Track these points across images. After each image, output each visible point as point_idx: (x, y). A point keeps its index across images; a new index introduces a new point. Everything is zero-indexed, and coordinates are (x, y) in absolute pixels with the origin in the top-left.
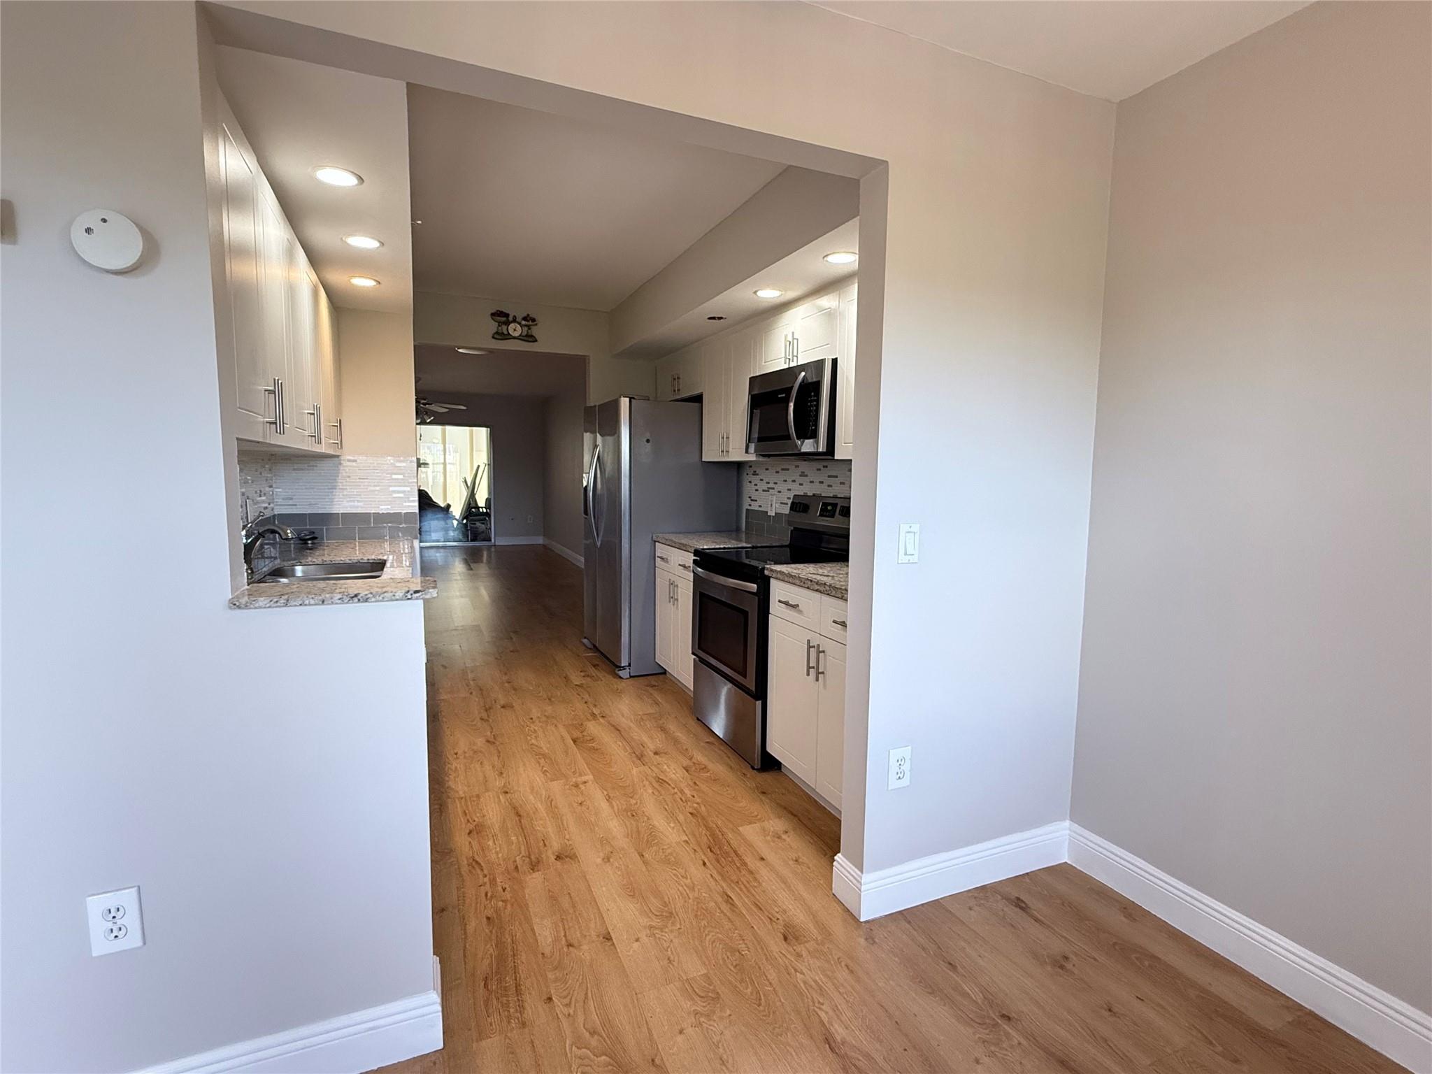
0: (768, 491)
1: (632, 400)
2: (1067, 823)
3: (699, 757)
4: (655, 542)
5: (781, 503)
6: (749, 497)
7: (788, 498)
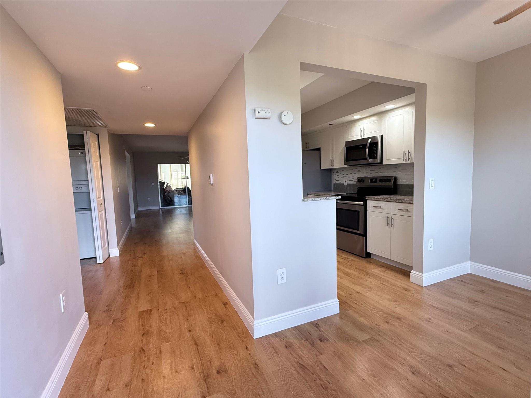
0: (344, 177)
2: (469, 262)
3: (343, 256)
5: (350, 180)
6: (335, 180)
7: (354, 179)
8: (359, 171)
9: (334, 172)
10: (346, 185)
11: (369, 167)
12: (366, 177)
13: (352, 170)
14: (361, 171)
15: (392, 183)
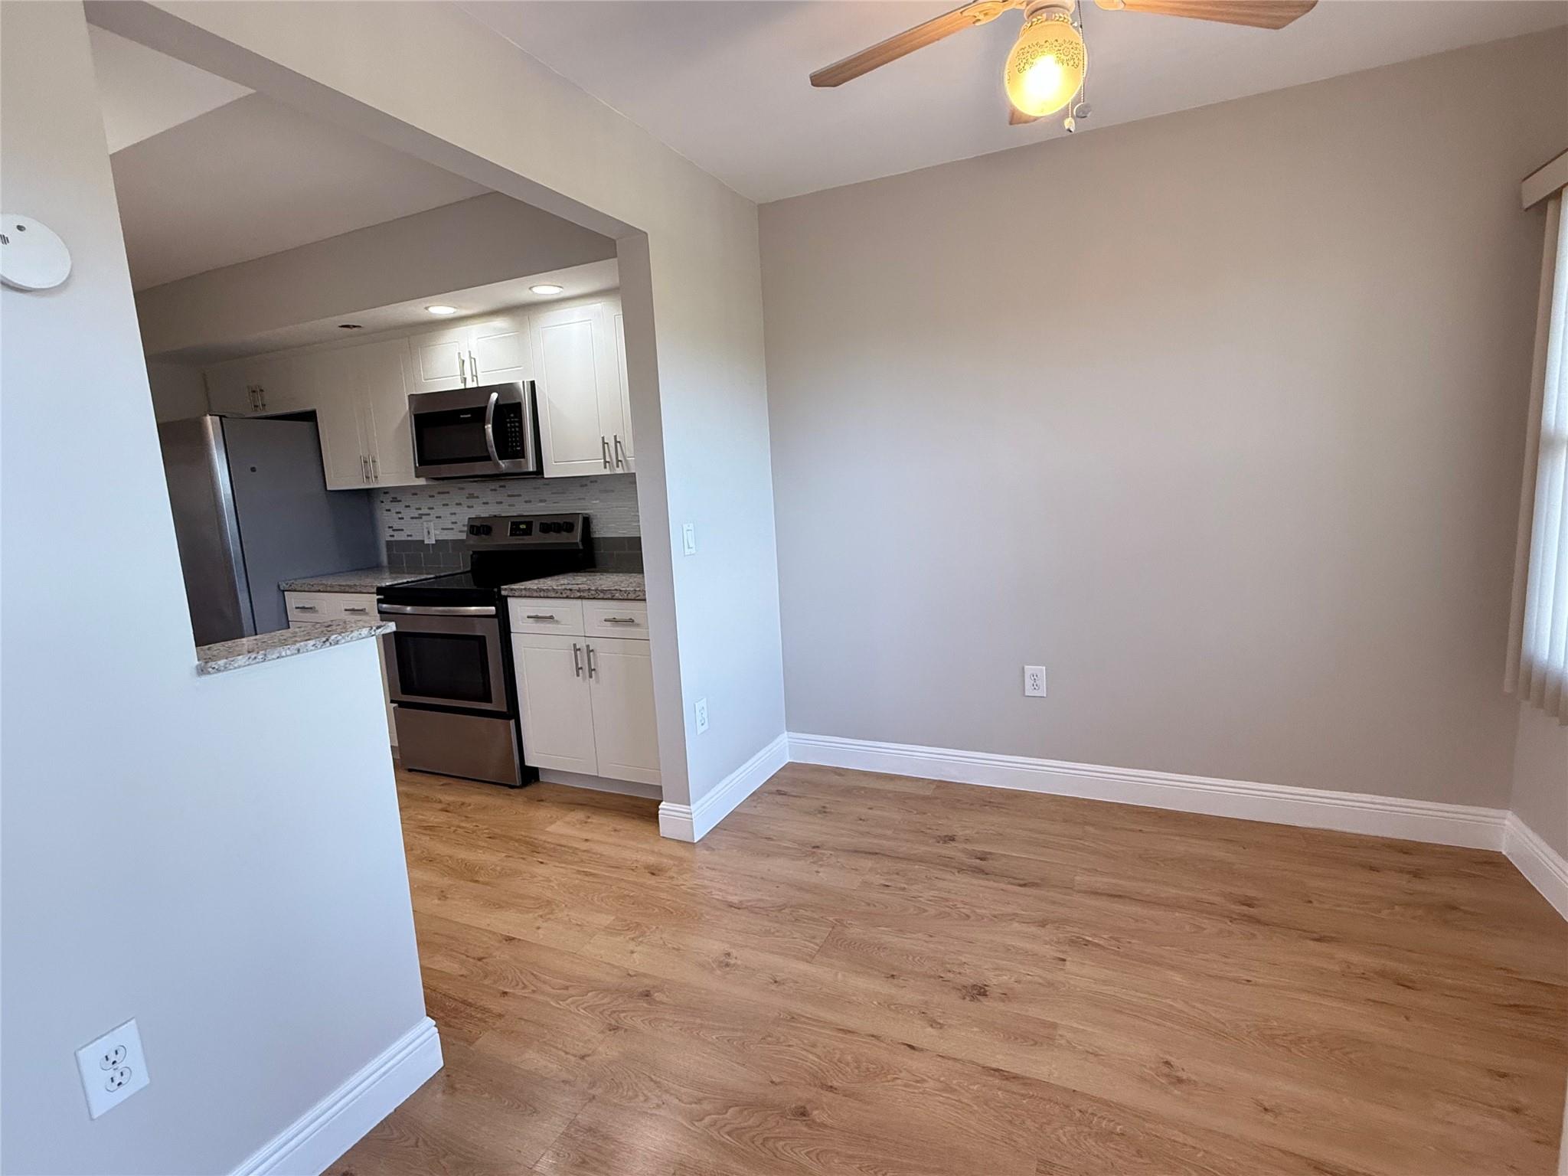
0: (421, 518)
1: (223, 419)
2: (786, 734)
3: (448, 798)
4: (284, 591)
5: (443, 529)
6: (389, 527)
7: (456, 523)
8: (471, 496)
9: (382, 502)
10: (433, 544)
11: (502, 483)
12: (495, 516)
13: (448, 493)
14: (478, 497)
15: (577, 536)
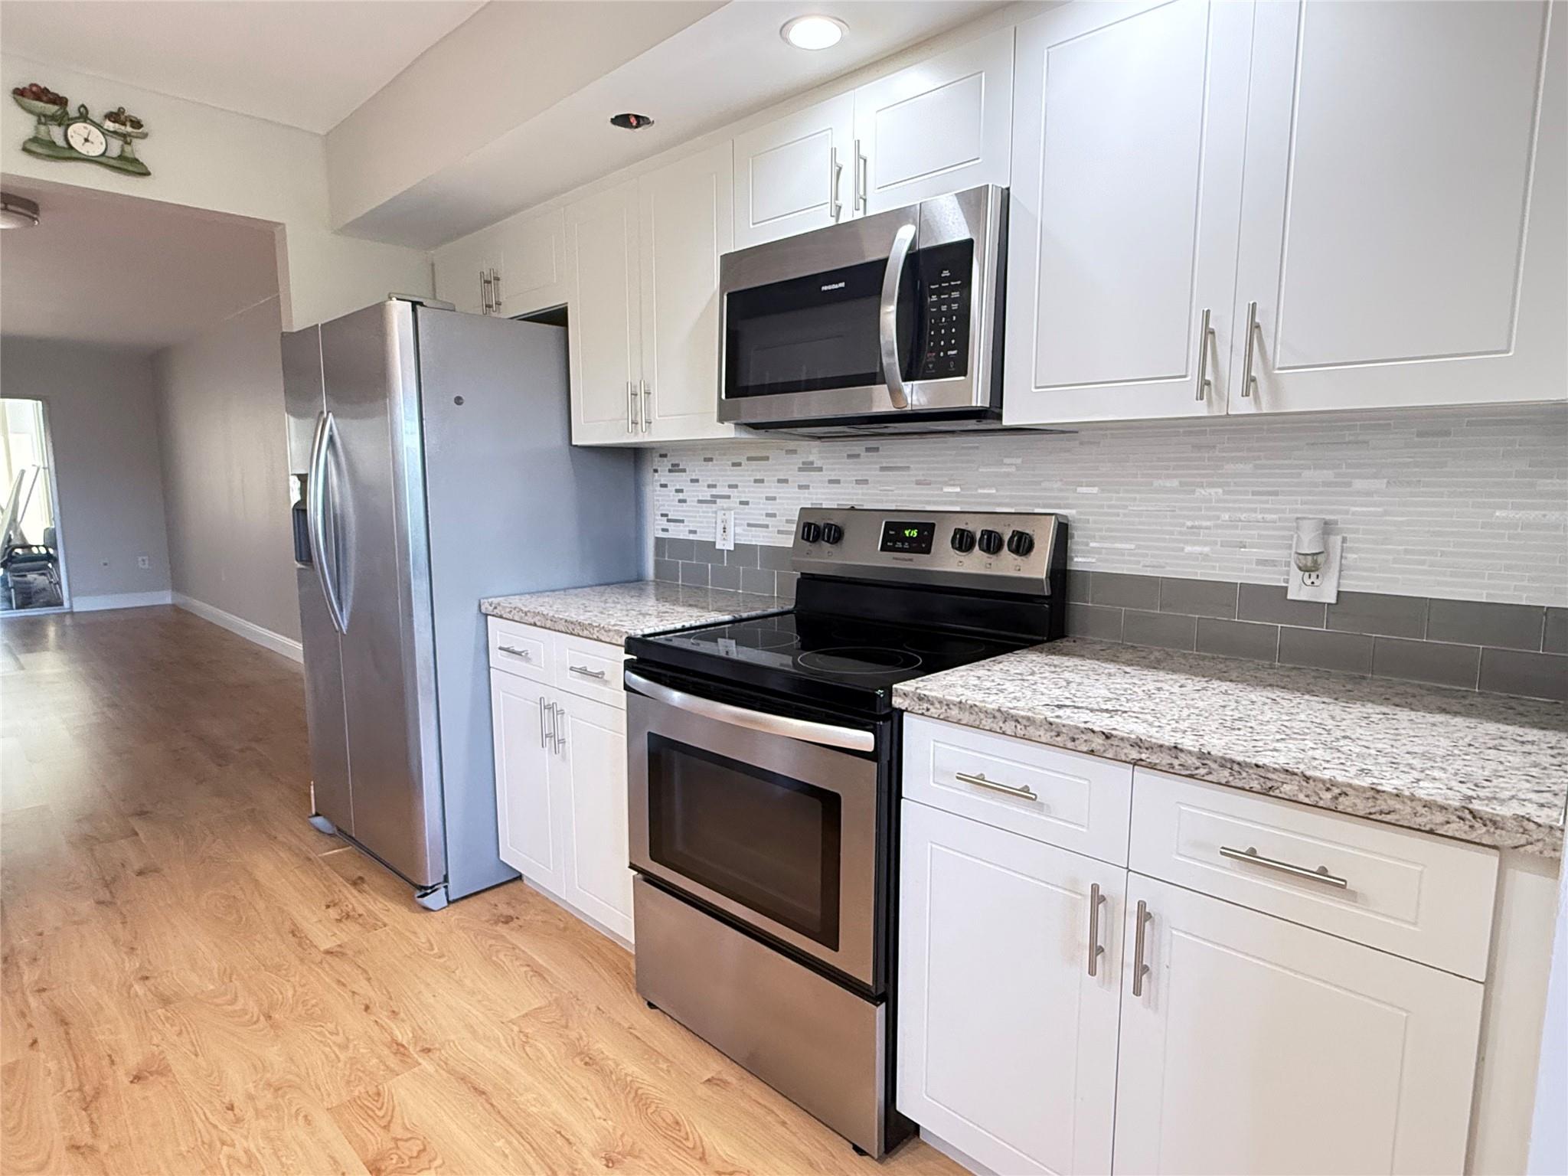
0: (715, 502)
1: (418, 306)
4: (486, 615)
5: (749, 525)
6: (662, 515)
7: (774, 515)
8: (808, 467)
9: (656, 471)
10: (729, 552)
11: (872, 443)
12: (853, 508)
13: (767, 458)
14: (820, 469)
15: (1036, 567)
